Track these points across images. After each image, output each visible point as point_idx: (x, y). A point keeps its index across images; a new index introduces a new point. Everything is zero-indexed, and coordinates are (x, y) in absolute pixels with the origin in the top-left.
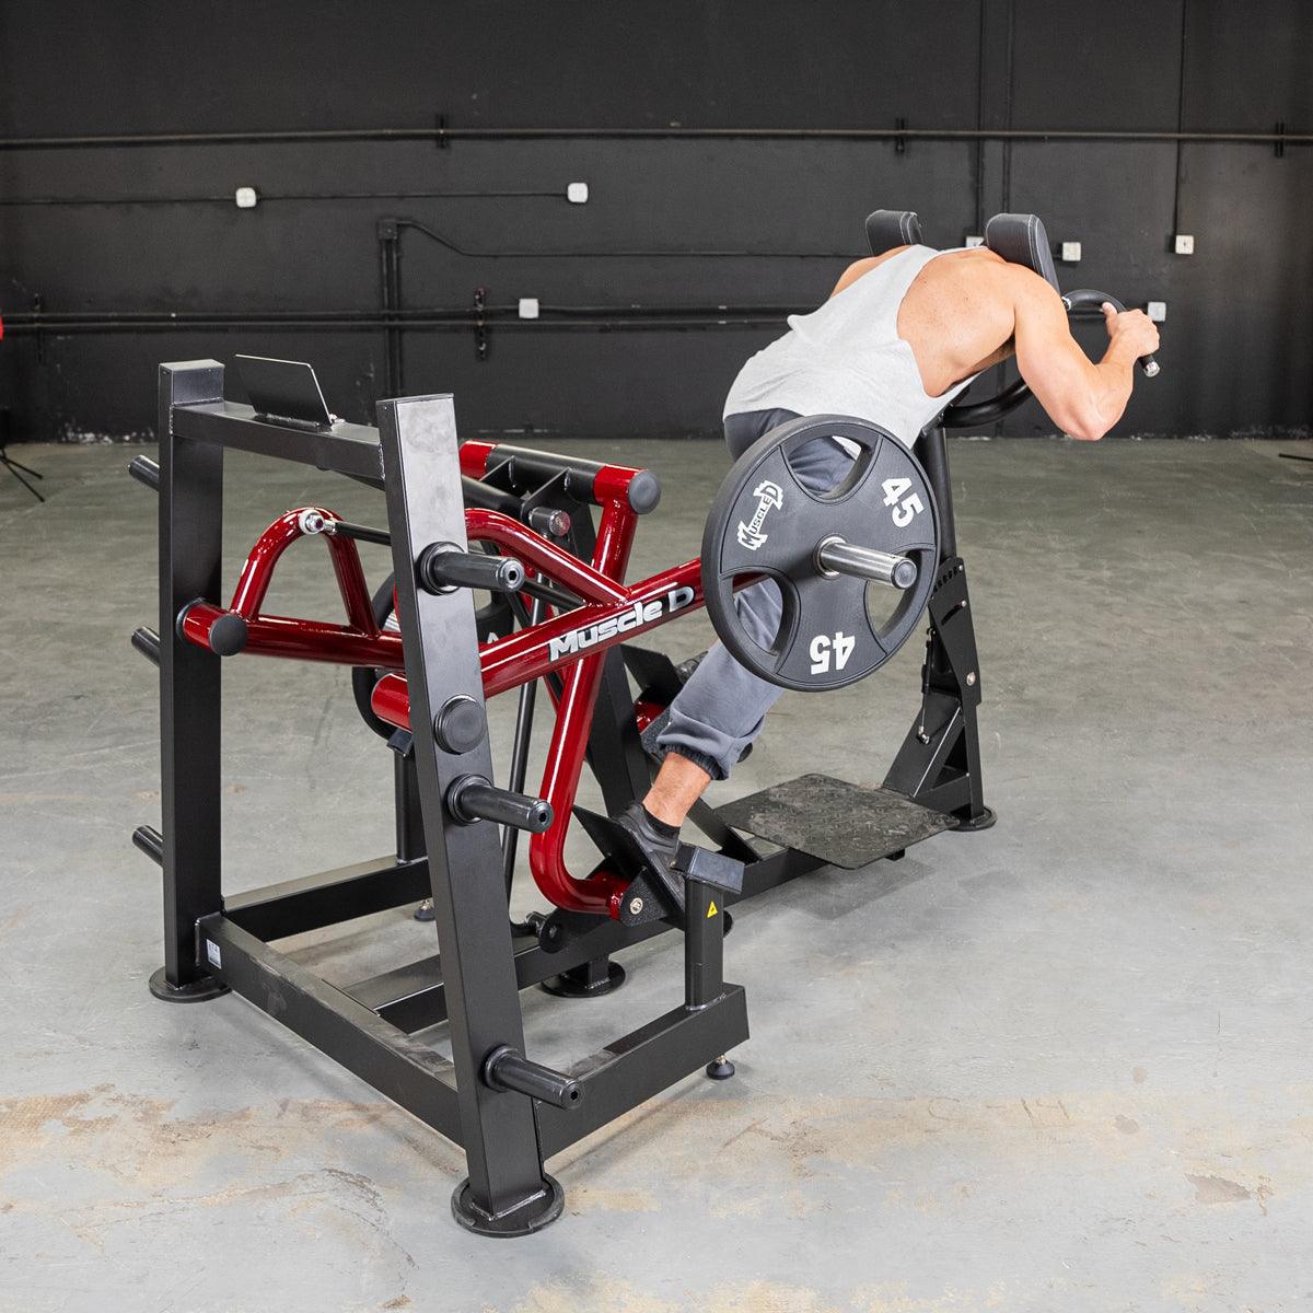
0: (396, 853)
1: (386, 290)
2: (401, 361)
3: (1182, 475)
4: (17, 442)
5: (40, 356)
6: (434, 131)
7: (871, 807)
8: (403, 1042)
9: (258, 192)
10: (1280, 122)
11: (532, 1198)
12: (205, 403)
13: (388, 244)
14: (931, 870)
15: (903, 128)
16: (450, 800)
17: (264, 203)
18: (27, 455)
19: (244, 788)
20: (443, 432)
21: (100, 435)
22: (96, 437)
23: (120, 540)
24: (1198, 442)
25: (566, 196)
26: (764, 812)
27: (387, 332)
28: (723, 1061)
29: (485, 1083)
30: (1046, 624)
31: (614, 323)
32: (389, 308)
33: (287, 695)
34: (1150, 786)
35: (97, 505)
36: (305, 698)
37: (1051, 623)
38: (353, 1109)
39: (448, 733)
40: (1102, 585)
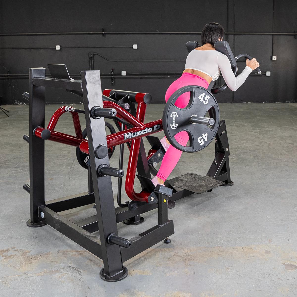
0: (88, 191)
3: (275, 110)
4: (3, 104)
5: (9, 84)
6: (102, 32)
7: (204, 180)
8: (89, 235)
9: (61, 46)
10: (295, 30)
11: (120, 272)
12: (41, 77)
13: (91, 58)
14: (218, 195)
16: (98, 170)
17: (62, 49)
18: (6, 107)
19: (53, 179)
20: (97, 79)
22: (22, 103)
23: (26, 125)
24: (278, 103)
25: (132, 47)
26: (178, 181)
28: (168, 239)
29: (107, 243)
30: (245, 141)
31: (144, 77)
33: (64, 158)
34: (270, 176)
35: (22, 118)
36: (68, 159)
37: (246, 141)
38: (76, 252)
39: (98, 154)
40: (257, 133)
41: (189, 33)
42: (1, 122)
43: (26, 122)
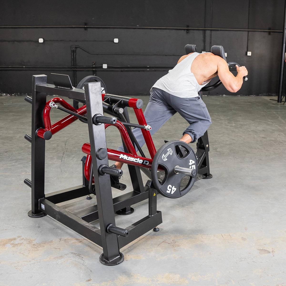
0: (83, 184)
1: (73, 62)
2: (76, 77)
3: (249, 104)
6: (84, 26)
8: (88, 225)
9: (44, 39)
10: (270, 27)
11: (117, 257)
12: (43, 84)
13: (73, 51)
14: (199, 187)
15: (188, 27)
16: (100, 170)
17: (45, 42)
20: (98, 90)
21: (7, 94)
22: (6, 94)
24: (252, 96)
25: (114, 41)
26: (163, 175)
27: (73, 71)
28: (157, 228)
29: (107, 232)
31: (124, 70)
32: (73, 66)
33: (54, 151)
34: (245, 169)
35: (7, 110)
36: (58, 152)
37: (222, 135)
38: (76, 240)
39: (99, 155)
40: (233, 127)
43: (12, 114)
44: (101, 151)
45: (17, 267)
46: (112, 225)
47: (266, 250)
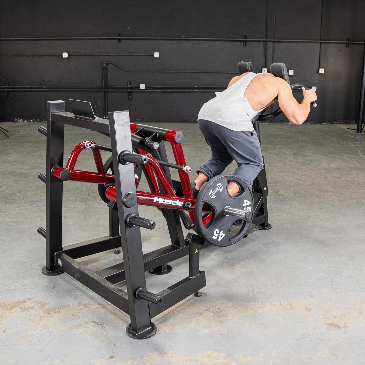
0: (109, 235)
1: (103, 81)
2: (107, 100)
3: (321, 134)
5: (8, 98)
6: (117, 38)
8: (112, 286)
9: (68, 54)
10: (348, 38)
11: (148, 329)
12: (59, 112)
13: (104, 68)
14: (254, 240)
15: (245, 38)
16: (127, 220)
17: (70, 57)
18: (5, 125)
19: (66, 217)
20: (126, 121)
21: (24, 120)
23: (31, 149)
24: (325, 124)
25: (153, 56)
27: (104, 92)
28: (199, 292)
29: (135, 297)
30: (284, 174)
31: (166, 91)
32: (104, 86)
33: (78, 192)
34: (313, 218)
35: (24, 139)
36: (82, 193)
37: (286, 174)
38: (99, 305)
39: (126, 202)
40: (299, 163)
41: (220, 39)
42: (1, 144)
43: (29, 144)
44: (129, 196)
45: (26, 337)
46: (142, 289)
47: (336, 325)
